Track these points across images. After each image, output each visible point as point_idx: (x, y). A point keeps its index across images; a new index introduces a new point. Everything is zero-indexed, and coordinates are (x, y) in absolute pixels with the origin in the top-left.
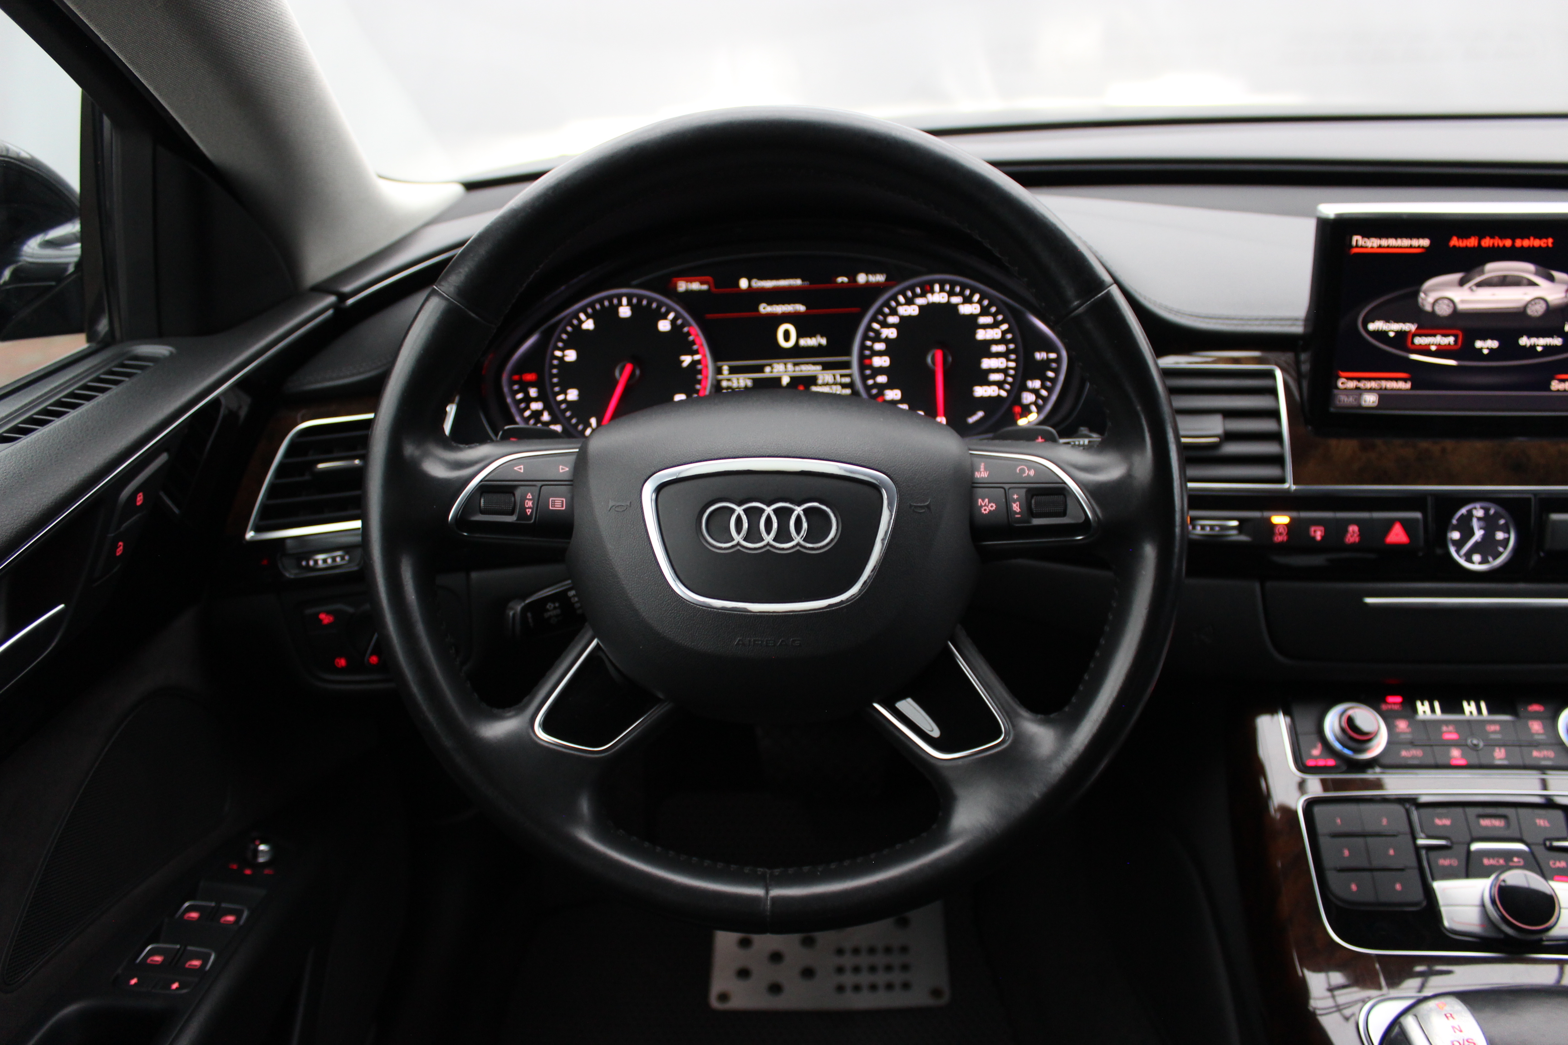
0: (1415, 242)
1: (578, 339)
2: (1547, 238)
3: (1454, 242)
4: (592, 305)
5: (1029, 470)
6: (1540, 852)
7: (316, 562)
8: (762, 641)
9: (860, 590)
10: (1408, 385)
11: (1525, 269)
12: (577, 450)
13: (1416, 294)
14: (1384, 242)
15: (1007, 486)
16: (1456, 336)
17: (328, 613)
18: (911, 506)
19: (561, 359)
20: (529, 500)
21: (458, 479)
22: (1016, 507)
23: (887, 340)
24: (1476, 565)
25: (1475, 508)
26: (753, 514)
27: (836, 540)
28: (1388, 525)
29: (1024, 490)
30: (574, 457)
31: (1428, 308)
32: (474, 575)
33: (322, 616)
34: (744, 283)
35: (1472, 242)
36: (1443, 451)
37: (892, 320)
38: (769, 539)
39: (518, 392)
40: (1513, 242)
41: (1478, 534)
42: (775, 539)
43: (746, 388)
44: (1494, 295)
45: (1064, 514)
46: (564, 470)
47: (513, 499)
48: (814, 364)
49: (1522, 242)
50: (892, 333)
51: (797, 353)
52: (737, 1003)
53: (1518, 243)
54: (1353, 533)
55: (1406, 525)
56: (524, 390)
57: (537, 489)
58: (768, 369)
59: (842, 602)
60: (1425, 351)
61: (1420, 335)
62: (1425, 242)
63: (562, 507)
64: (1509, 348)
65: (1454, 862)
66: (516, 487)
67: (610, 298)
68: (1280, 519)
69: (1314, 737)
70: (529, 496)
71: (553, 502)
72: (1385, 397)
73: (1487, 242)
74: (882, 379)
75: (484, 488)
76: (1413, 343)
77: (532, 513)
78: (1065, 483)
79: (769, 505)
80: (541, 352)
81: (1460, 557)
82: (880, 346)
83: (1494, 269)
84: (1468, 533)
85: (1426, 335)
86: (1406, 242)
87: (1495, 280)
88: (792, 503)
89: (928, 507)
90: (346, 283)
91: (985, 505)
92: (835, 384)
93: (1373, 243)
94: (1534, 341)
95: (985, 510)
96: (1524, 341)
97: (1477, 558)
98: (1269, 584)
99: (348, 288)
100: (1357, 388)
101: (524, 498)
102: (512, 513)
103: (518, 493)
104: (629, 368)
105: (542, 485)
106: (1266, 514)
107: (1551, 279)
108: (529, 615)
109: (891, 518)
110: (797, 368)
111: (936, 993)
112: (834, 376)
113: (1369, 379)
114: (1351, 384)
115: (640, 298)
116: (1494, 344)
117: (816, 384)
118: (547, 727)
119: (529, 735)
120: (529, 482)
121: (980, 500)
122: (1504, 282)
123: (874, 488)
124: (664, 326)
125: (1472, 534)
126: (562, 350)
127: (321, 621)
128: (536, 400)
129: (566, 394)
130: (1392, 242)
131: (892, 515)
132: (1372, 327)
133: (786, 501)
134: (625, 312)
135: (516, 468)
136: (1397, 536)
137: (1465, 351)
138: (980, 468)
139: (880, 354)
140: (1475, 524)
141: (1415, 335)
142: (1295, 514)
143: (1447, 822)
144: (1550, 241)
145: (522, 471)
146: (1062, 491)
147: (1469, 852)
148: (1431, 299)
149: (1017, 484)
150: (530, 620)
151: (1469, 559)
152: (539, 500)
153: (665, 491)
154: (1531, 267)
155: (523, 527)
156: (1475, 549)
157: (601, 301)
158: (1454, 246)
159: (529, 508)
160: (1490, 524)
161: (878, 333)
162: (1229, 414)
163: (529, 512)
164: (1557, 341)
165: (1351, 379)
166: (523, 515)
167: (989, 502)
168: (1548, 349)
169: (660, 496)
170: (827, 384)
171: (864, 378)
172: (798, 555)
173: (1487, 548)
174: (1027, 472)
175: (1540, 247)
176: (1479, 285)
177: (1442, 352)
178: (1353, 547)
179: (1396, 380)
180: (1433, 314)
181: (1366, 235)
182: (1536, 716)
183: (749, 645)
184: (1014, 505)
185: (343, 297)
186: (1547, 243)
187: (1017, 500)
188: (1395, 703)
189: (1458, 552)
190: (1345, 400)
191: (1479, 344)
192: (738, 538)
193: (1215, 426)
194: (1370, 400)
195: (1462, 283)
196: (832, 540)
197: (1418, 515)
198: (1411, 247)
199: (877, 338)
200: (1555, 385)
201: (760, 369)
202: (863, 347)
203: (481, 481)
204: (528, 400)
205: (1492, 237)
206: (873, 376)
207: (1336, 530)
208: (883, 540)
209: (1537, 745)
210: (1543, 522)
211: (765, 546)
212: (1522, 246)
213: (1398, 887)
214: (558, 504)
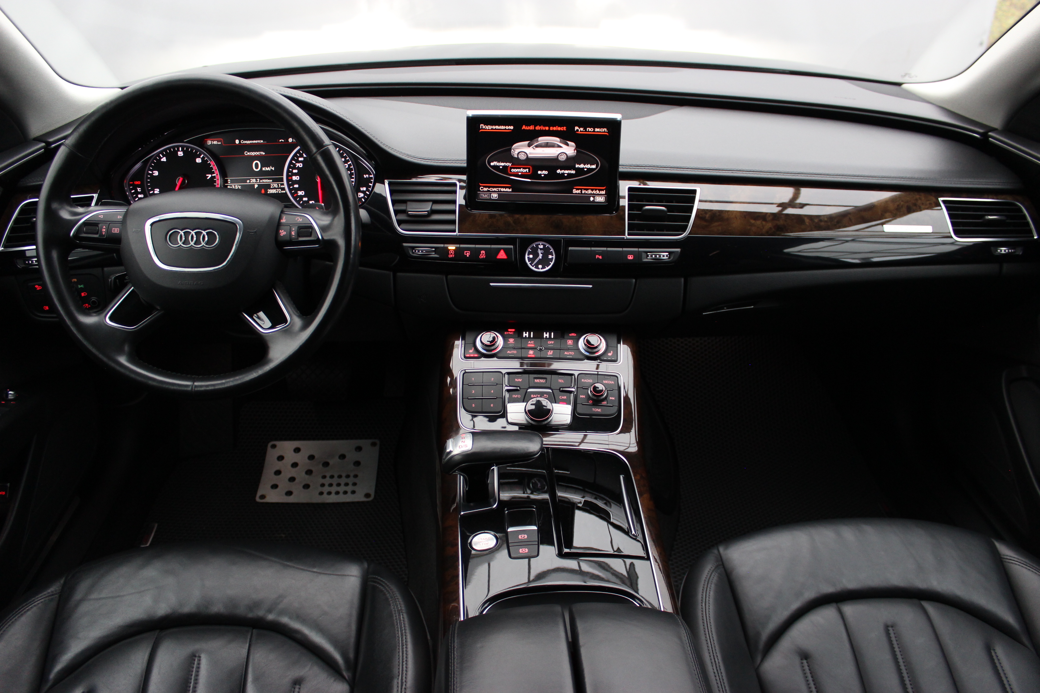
0: (507, 127)
1: (159, 166)
2: (564, 127)
3: (524, 127)
4: (165, 150)
5: (300, 219)
6: (556, 392)
7: (32, 261)
8: (189, 283)
9: (227, 264)
10: (511, 190)
11: (555, 140)
12: (126, 210)
13: (510, 150)
14: (494, 127)
15: (291, 225)
16: (529, 169)
17: (39, 285)
18: (248, 232)
19: (152, 175)
20: (104, 229)
21: (75, 220)
22: (293, 233)
23: (298, 168)
24: (540, 269)
25: (540, 244)
26: (187, 234)
27: (218, 245)
28: (499, 250)
29: (297, 227)
30: (124, 212)
31: (516, 156)
32: (106, 269)
33: (36, 286)
34: (237, 142)
35: (532, 128)
36: (525, 219)
37: (300, 159)
38: (192, 243)
39: (132, 189)
40: (549, 128)
41: (540, 256)
42: (195, 244)
43: (238, 189)
44: (543, 151)
45: (310, 236)
46: (120, 217)
47: (98, 228)
48: (269, 179)
49: (553, 128)
50: (300, 165)
51: (262, 174)
52: (269, 499)
53: (551, 128)
54: (483, 254)
55: (506, 251)
56: (135, 188)
57: (108, 224)
58: (248, 181)
59: (219, 268)
60: (516, 175)
61: (514, 168)
62: (512, 128)
63: (118, 232)
64: (552, 174)
65: (519, 396)
66: (99, 223)
67: (174, 147)
68: (452, 247)
69: (472, 345)
70: (104, 227)
71: (114, 230)
72: (501, 195)
73: (538, 128)
74: (296, 186)
75: (85, 224)
76: (511, 171)
77: (105, 234)
78: (312, 224)
79: (193, 230)
80: (142, 171)
81: (533, 266)
82: (295, 171)
83: (542, 140)
84: (536, 255)
85: (517, 168)
86: (503, 127)
87: (543, 144)
88: (201, 230)
89: (255, 232)
90: (50, 138)
91: (282, 233)
92: (279, 188)
93: (489, 127)
94: (563, 171)
95: (282, 234)
96: (559, 171)
97: (540, 266)
98: (450, 277)
99: (51, 140)
100: (488, 191)
101: (102, 228)
102: (97, 233)
103: (100, 225)
104: (181, 179)
105: (110, 223)
106: (446, 245)
107: (567, 145)
108: (117, 281)
109: (240, 236)
110: (261, 181)
111: (367, 495)
112: (278, 184)
113: (494, 187)
114: (485, 189)
115: (188, 148)
116: (546, 172)
117: (270, 189)
118: (111, 319)
119: (104, 322)
120: (104, 222)
121: (281, 231)
122: (547, 145)
123: (233, 224)
124: (199, 160)
125: (538, 255)
126: (152, 171)
127: (36, 288)
128: (140, 193)
129: (154, 191)
130: (497, 127)
131: (240, 235)
132: (492, 164)
133: (199, 229)
134: (180, 154)
135: (100, 216)
136: (502, 255)
137: (533, 175)
138: (283, 218)
139: (295, 174)
140: (540, 252)
141: (511, 168)
142: (458, 246)
143: (520, 380)
144: (565, 128)
145: (102, 217)
146: (311, 227)
147: (526, 392)
148: (516, 152)
149: (294, 224)
150: (118, 283)
151: (537, 268)
152: (108, 229)
153: (154, 225)
154: (558, 139)
155: (101, 240)
156: (540, 262)
157: (169, 148)
158: (524, 129)
159: (104, 232)
160: (546, 252)
161: (295, 165)
162: (435, 202)
163: (104, 233)
164: (573, 172)
165: (486, 187)
166: (101, 235)
167: (284, 232)
168: (570, 175)
169: (152, 228)
170: (275, 188)
171: (289, 186)
172: (202, 249)
173: (544, 262)
174: (299, 219)
175: (561, 130)
176: (537, 146)
177: (523, 176)
178: (483, 260)
179: (506, 187)
180: (518, 159)
181: (486, 124)
182: (571, 338)
183: (184, 284)
184: (293, 232)
185: (48, 144)
186: (564, 129)
187: (294, 230)
188: (511, 332)
189: (531, 264)
190: (485, 196)
191: (539, 172)
192: (180, 243)
193: (428, 207)
194: (495, 196)
195: (529, 146)
196: (217, 244)
197: (512, 247)
198: (505, 129)
199: (294, 168)
200: (575, 191)
201: (245, 181)
202: (288, 171)
203: (85, 221)
204: (137, 193)
205: (540, 126)
206: (293, 185)
207: (476, 252)
208: (236, 244)
209: (568, 350)
210: (566, 251)
211: (190, 246)
212: (553, 130)
213: (492, 405)
214: (116, 230)
